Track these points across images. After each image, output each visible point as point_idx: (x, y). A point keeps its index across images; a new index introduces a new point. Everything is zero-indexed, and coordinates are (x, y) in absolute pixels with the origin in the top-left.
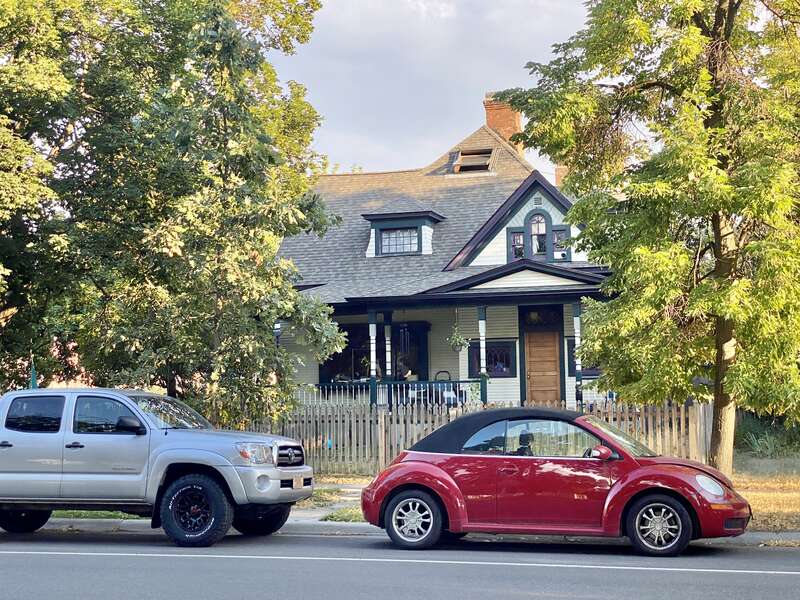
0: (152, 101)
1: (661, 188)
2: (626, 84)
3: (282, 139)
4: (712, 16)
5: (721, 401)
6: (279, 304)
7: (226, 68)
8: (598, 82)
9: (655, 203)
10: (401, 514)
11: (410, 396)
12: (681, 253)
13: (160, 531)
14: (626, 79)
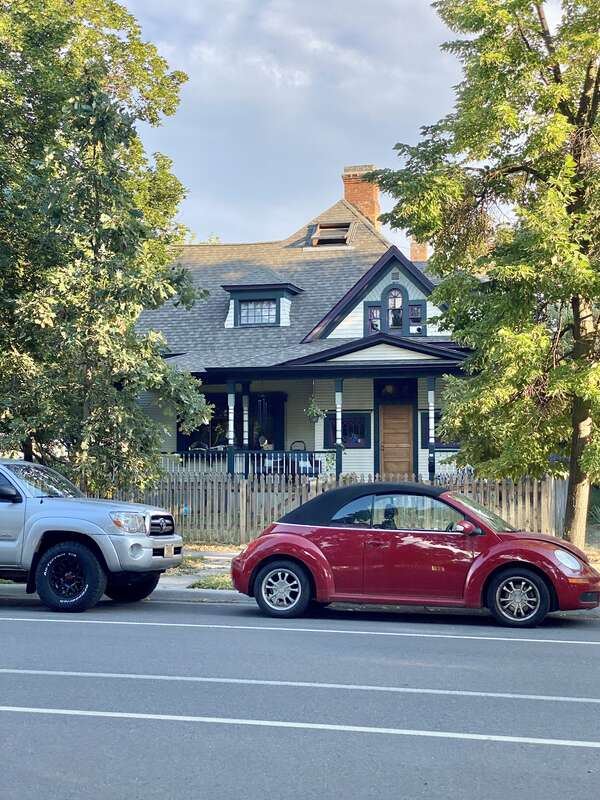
0: (23, 171)
1: (525, 271)
2: (491, 167)
3: (147, 211)
4: (577, 103)
5: (576, 478)
6: (149, 376)
7: (99, 143)
8: (465, 165)
9: (519, 285)
10: (270, 584)
11: (267, 465)
12: (543, 335)
13: (35, 596)
14: (493, 163)
